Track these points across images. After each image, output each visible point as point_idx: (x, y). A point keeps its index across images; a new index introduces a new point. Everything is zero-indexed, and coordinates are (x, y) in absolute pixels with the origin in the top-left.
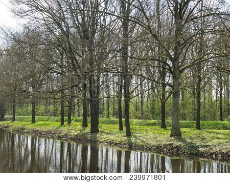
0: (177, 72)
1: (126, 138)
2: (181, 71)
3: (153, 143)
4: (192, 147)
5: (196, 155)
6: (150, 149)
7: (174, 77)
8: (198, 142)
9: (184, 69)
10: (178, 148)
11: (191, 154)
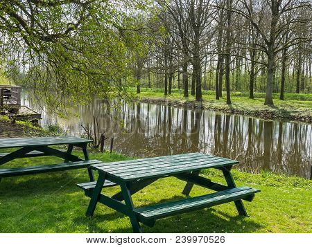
0: (272, 54)
1: (227, 105)
2: (275, 53)
3: (251, 109)
4: (284, 112)
5: (288, 118)
6: (249, 114)
7: (269, 58)
8: (288, 109)
9: (277, 52)
10: (273, 113)
11: (284, 118)
